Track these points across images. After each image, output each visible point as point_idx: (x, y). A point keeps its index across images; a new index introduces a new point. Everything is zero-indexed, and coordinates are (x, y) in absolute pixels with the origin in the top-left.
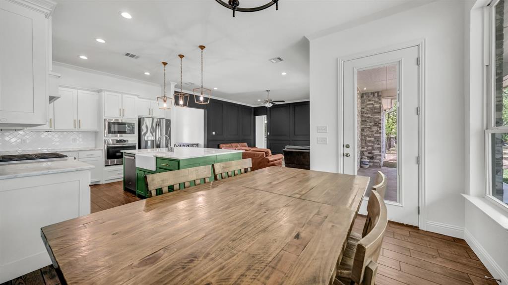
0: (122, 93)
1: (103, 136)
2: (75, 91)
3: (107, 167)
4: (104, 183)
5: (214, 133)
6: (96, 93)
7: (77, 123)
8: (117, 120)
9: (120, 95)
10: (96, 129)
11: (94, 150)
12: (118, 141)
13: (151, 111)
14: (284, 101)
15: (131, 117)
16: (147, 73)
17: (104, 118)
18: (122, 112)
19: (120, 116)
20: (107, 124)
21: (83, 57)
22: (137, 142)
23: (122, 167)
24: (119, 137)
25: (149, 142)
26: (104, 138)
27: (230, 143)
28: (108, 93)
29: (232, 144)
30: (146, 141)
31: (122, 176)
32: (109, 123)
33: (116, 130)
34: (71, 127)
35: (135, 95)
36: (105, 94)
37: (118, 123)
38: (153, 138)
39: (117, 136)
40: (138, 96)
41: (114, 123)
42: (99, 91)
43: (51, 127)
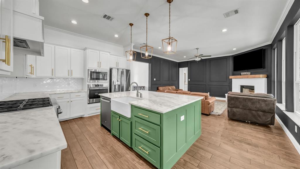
0: (100, 51)
1: (87, 82)
2: (69, 49)
3: (89, 104)
4: (87, 116)
5: (155, 79)
6: (83, 51)
7: (70, 72)
8: (96, 70)
9: (98, 52)
10: (82, 77)
11: (81, 92)
12: (96, 86)
13: (117, 64)
14: (211, 56)
15: (104, 68)
16: (116, 36)
17: (88, 68)
18: (99, 64)
19: (98, 67)
20: (90, 72)
21: (74, 22)
22: (108, 86)
23: (99, 104)
24: (96, 82)
25: (117, 85)
26: (87, 83)
27: (165, 86)
28: (91, 50)
29: (166, 87)
30: (115, 85)
31: (100, 111)
32: (91, 72)
33: (95, 77)
34: (66, 75)
35: (108, 52)
36: (88, 51)
37: (96, 72)
38: (119, 83)
39: (95, 82)
40: (110, 53)
41: (94, 72)
42: (85, 49)
43: (53, 75)
